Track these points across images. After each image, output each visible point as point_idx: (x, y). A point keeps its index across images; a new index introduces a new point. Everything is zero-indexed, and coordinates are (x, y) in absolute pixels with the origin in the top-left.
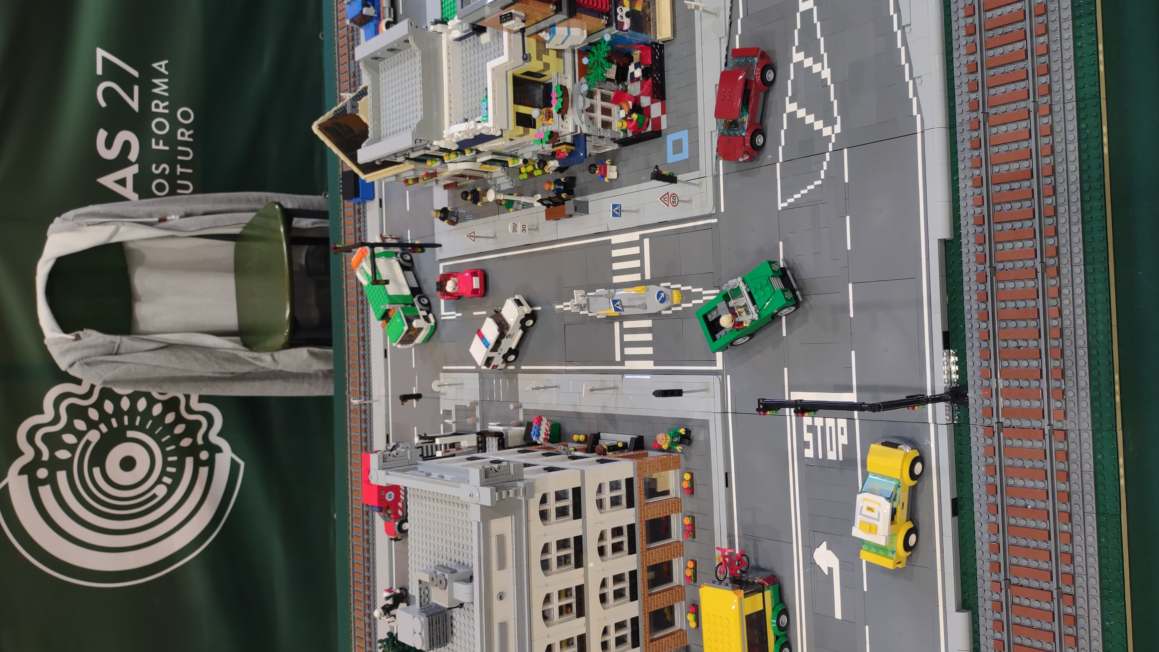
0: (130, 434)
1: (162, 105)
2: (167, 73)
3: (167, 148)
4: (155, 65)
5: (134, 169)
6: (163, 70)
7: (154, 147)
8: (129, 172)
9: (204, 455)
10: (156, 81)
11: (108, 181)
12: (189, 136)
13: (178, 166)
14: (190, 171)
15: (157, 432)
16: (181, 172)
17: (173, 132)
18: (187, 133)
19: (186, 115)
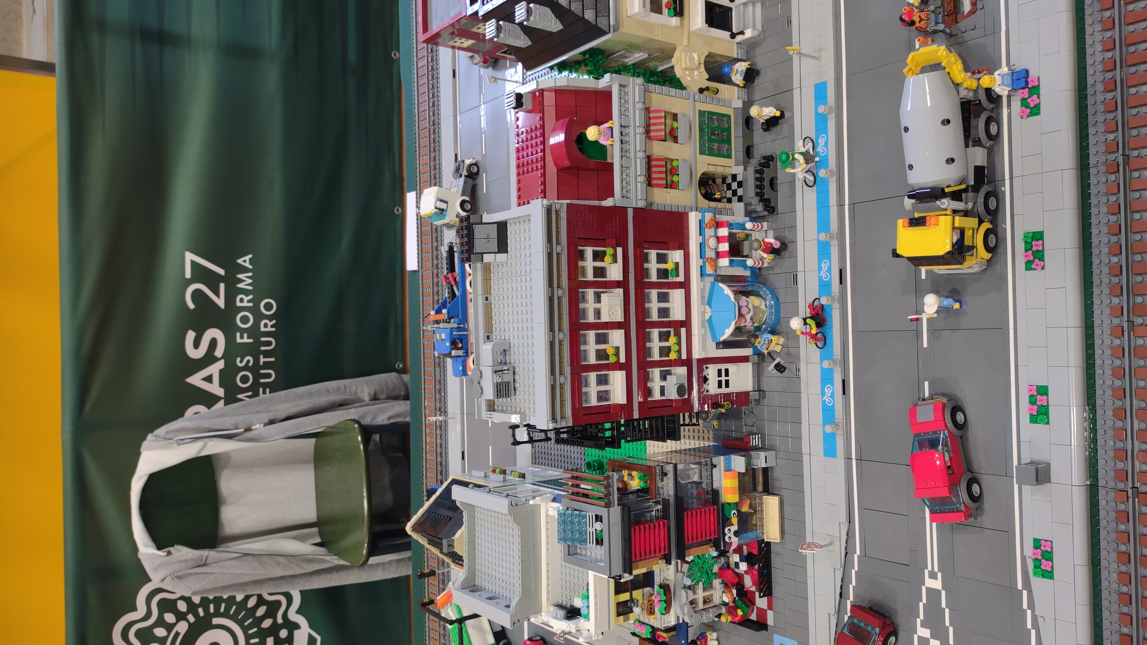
0: (216, 621)
1: (246, 299)
2: (251, 267)
3: (251, 341)
4: (240, 261)
5: (220, 365)
6: (247, 265)
7: (239, 340)
8: (215, 369)
9: (283, 634)
10: (241, 276)
11: (196, 380)
12: (272, 326)
13: (262, 356)
14: (273, 359)
15: (240, 617)
16: (264, 362)
17: (257, 324)
18: (270, 324)
19: (268, 307)
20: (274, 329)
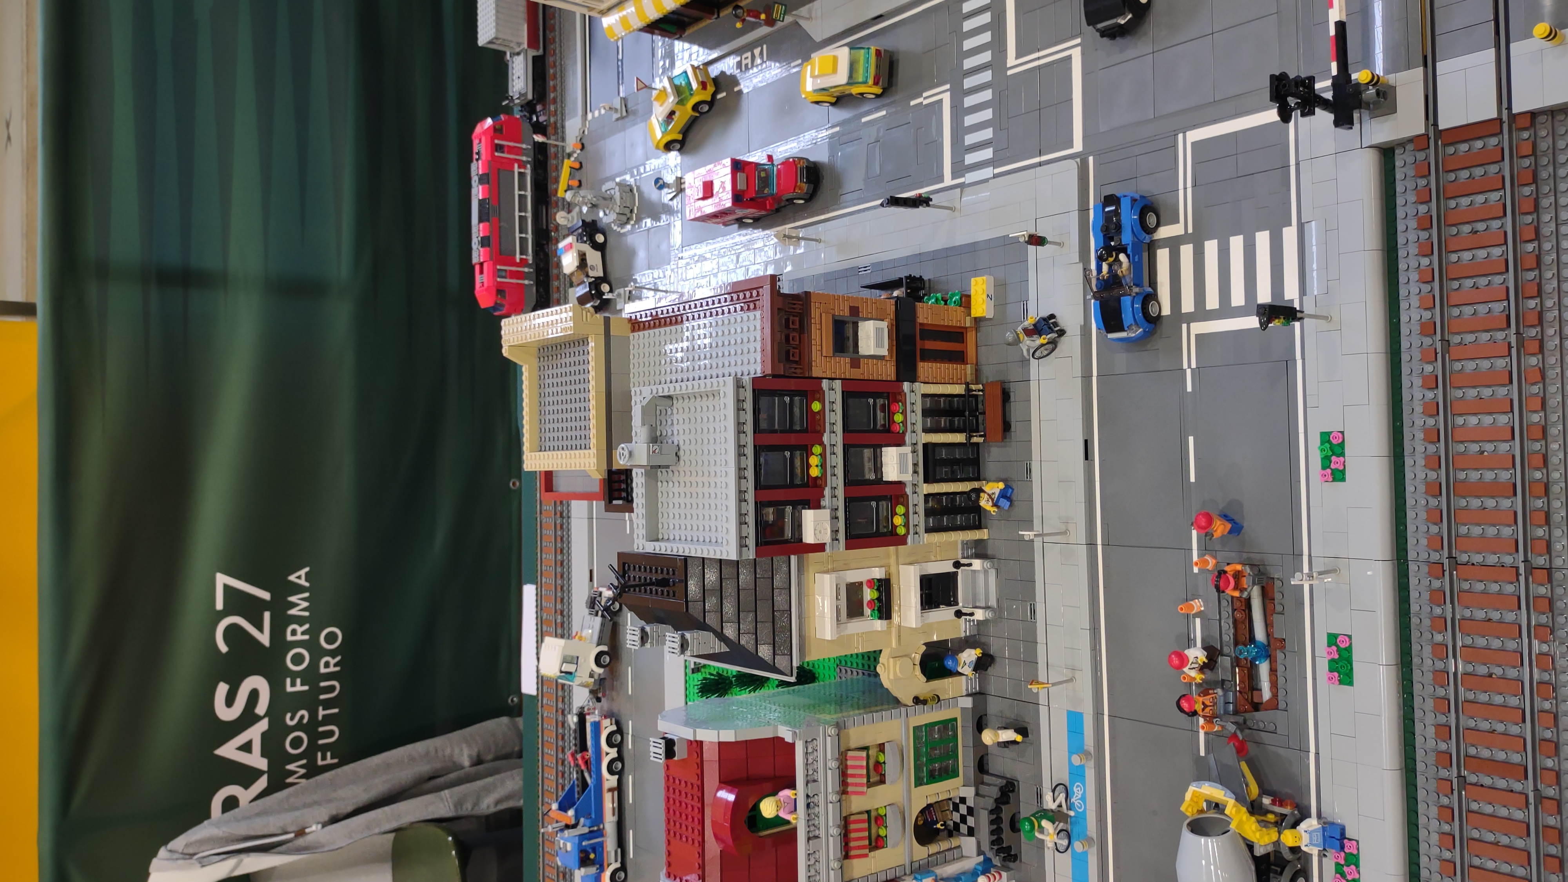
1: (300, 630)
2: (307, 584)
3: (306, 688)
4: (292, 578)
5: (263, 725)
6: (303, 582)
7: (289, 689)
8: (255, 733)
10: (293, 599)
11: (229, 751)
12: (335, 665)
13: (321, 708)
14: (336, 711)
16: (324, 716)
17: (314, 664)
18: (332, 661)
19: (331, 638)
20: (338, 669)
